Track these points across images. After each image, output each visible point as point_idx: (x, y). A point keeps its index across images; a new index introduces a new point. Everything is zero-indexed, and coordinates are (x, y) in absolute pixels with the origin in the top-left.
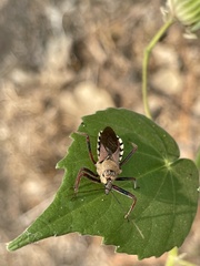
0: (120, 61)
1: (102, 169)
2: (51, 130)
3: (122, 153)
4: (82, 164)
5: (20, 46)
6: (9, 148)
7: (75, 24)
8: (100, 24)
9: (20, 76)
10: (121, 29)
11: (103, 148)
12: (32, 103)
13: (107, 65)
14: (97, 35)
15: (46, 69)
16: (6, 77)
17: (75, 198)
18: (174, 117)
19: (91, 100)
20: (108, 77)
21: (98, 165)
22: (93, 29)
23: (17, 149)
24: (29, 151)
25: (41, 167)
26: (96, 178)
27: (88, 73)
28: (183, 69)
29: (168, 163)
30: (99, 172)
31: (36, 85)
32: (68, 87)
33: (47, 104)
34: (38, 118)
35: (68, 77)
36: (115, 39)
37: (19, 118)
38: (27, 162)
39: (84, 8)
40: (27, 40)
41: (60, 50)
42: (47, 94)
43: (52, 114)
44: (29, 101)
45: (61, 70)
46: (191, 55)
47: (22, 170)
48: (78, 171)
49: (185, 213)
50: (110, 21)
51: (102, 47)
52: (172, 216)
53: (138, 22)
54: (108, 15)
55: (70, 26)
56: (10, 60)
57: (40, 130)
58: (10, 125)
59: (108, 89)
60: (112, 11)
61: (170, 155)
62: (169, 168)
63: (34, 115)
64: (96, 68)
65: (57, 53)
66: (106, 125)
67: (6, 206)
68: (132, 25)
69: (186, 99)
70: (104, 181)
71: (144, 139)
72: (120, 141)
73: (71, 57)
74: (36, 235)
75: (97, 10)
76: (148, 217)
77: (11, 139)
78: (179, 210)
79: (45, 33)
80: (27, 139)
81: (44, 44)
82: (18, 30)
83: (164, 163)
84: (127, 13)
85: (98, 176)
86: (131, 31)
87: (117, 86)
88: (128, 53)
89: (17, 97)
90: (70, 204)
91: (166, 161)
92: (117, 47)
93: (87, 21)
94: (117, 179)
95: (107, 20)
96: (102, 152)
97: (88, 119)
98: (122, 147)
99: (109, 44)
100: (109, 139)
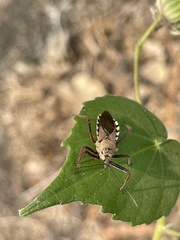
0: (112, 54)
1: (101, 147)
2: (50, 115)
3: (118, 134)
4: (83, 143)
5: (22, 41)
6: (12, 132)
7: (72, 21)
8: (94, 21)
9: (22, 68)
10: (113, 25)
11: (101, 129)
12: (33, 92)
13: (101, 57)
14: (92, 31)
15: (46, 61)
16: (10, 68)
17: (77, 172)
18: (161, 105)
19: (86, 89)
20: (101, 68)
21: (97, 143)
22: (88, 25)
23: (19, 133)
24: (31, 135)
25: (41, 149)
26: (95, 155)
27: (83, 65)
28: (169, 61)
29: (157, 143)
30: (98, 150)
31: (37, 76)
32: (66, 77)
33: (47, 92)
34: (39, 105)
35: (65, 68)
36: (108, 33)
37: (22, 105)
38: (29, 144)
39: (80, 6)
40: (29, 35)
41: (58, 44)
42: (47, 83)
43: (51, 101)
44: (30, 90)
45: (59, 62)
46: (176, 48)
47: (24, 152)
48: (80, 149)
49: (172, 186)
50: (103, 18)
51: (96, 41)
52: (161, 189)
53: (129, 19)
54: (101, 12)
55: (67, 23)
56: (13, 53)
57: (40, 116)
58: (13, 111)
59: (101, 78)
60: (105, 8)
61: (159, 136)
62: (159, 148)
63: (35, 102)
64: (91, 60)
65: (56, 47)
66: (104, 109)
67: (10, 184)
68: (123, 21)
69: (171, 89)
70: (102, 157)
71: (137, 122)
72: (117, 123)
73: (68, 50)
74: (44, 203)
75: (92, 8)
76: (140, 190)
77: (15, 124)
78: (167, 184)
79: (44, 29)
80: (29, 124)
81: (44, 39)
82: (21, 27)
83: (154, 144)
84: (118, 11)
85: (97, 153)
86: (122, 27)
87: (110, 76)
88: (120, 47)
89: (19, 87)
90: (73, 177)
91: (156, 141)
92: (109, 41)
93: (82, 17)
94: (114, 157)
95: (100, 17)
96: (101, 133)
97: (88, 105)
98: (118, 128)
99: (102, 39)
100: (107, 122)
